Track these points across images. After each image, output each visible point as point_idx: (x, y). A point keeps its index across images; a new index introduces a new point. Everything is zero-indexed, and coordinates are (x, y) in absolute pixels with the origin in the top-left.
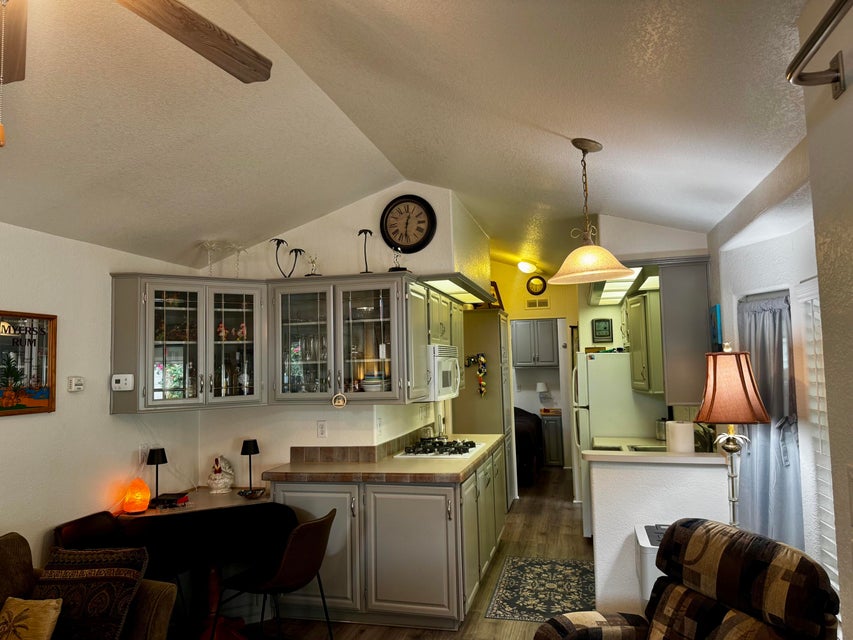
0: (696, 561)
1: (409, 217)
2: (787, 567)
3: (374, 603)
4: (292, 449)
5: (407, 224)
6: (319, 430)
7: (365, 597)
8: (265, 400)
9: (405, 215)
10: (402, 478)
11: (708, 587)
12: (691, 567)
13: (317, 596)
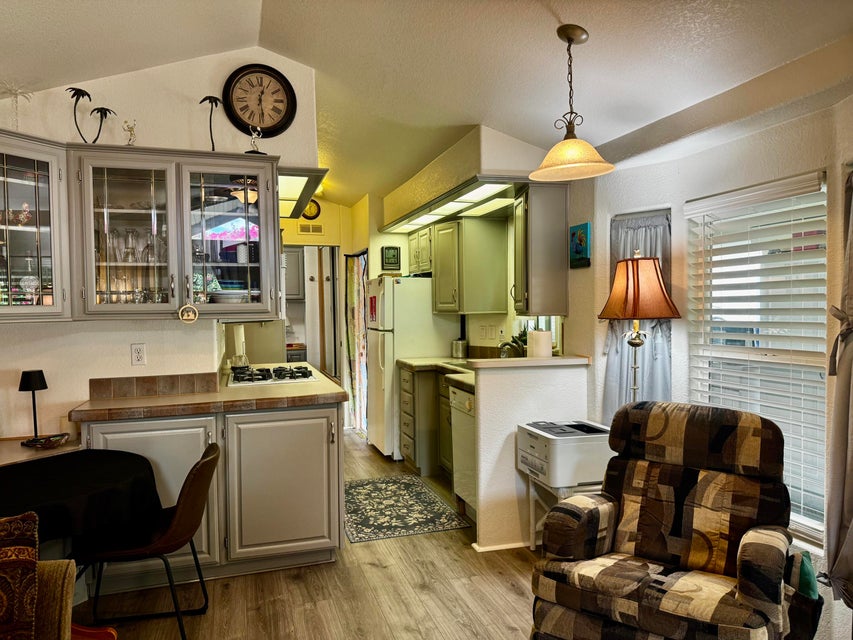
0: (659, 436)
1: (262, 93)
2: (753, 426)
3: (238, 551)
4: (92, 382)
5: (260, 100)
6: (135, 355)
7: (226, 544)
8: (68, 313)
9: (257, 90)
10: (277, 403)
11: (675, 455)
12: (655, 442)
13: (188, 554)
